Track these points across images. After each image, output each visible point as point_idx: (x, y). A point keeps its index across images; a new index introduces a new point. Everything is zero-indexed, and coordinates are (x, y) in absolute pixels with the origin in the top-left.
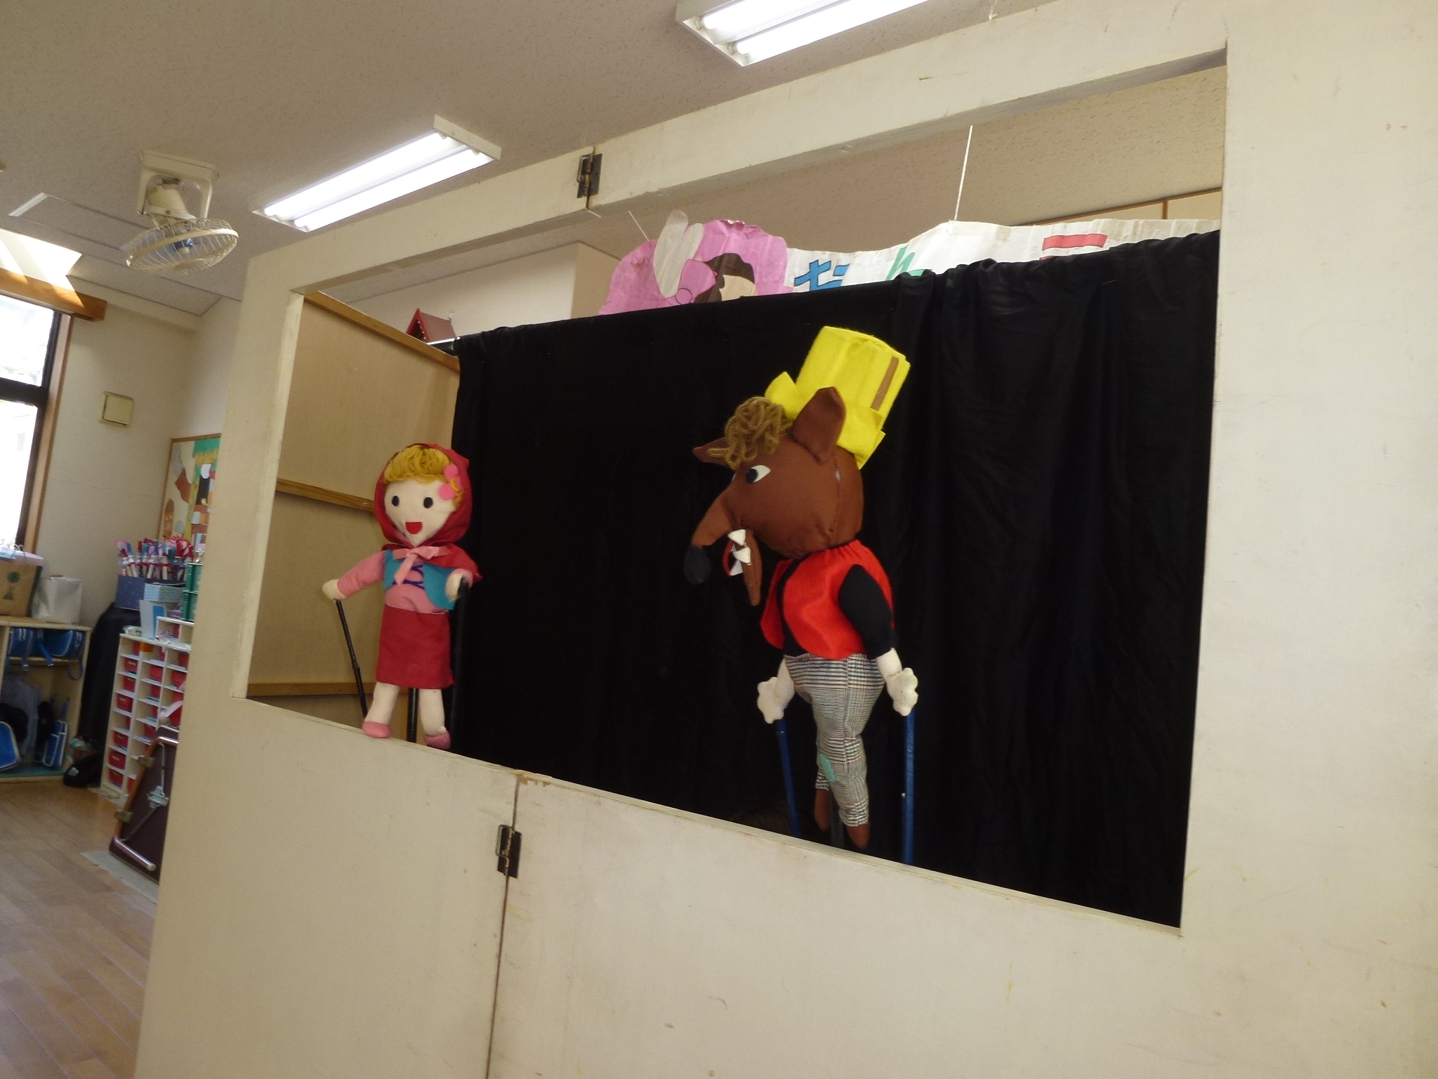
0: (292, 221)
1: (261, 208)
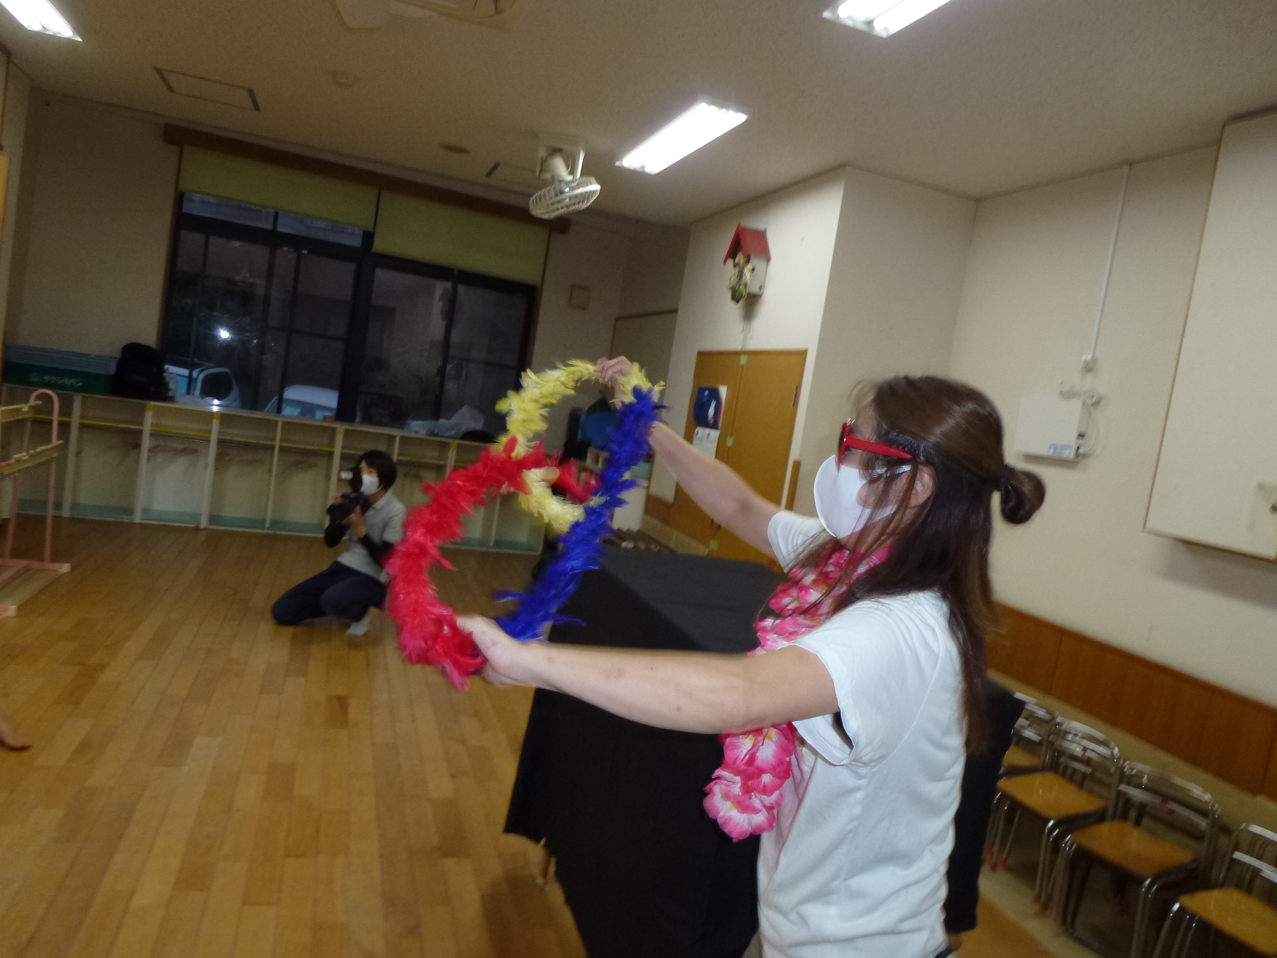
0: (642, 167)
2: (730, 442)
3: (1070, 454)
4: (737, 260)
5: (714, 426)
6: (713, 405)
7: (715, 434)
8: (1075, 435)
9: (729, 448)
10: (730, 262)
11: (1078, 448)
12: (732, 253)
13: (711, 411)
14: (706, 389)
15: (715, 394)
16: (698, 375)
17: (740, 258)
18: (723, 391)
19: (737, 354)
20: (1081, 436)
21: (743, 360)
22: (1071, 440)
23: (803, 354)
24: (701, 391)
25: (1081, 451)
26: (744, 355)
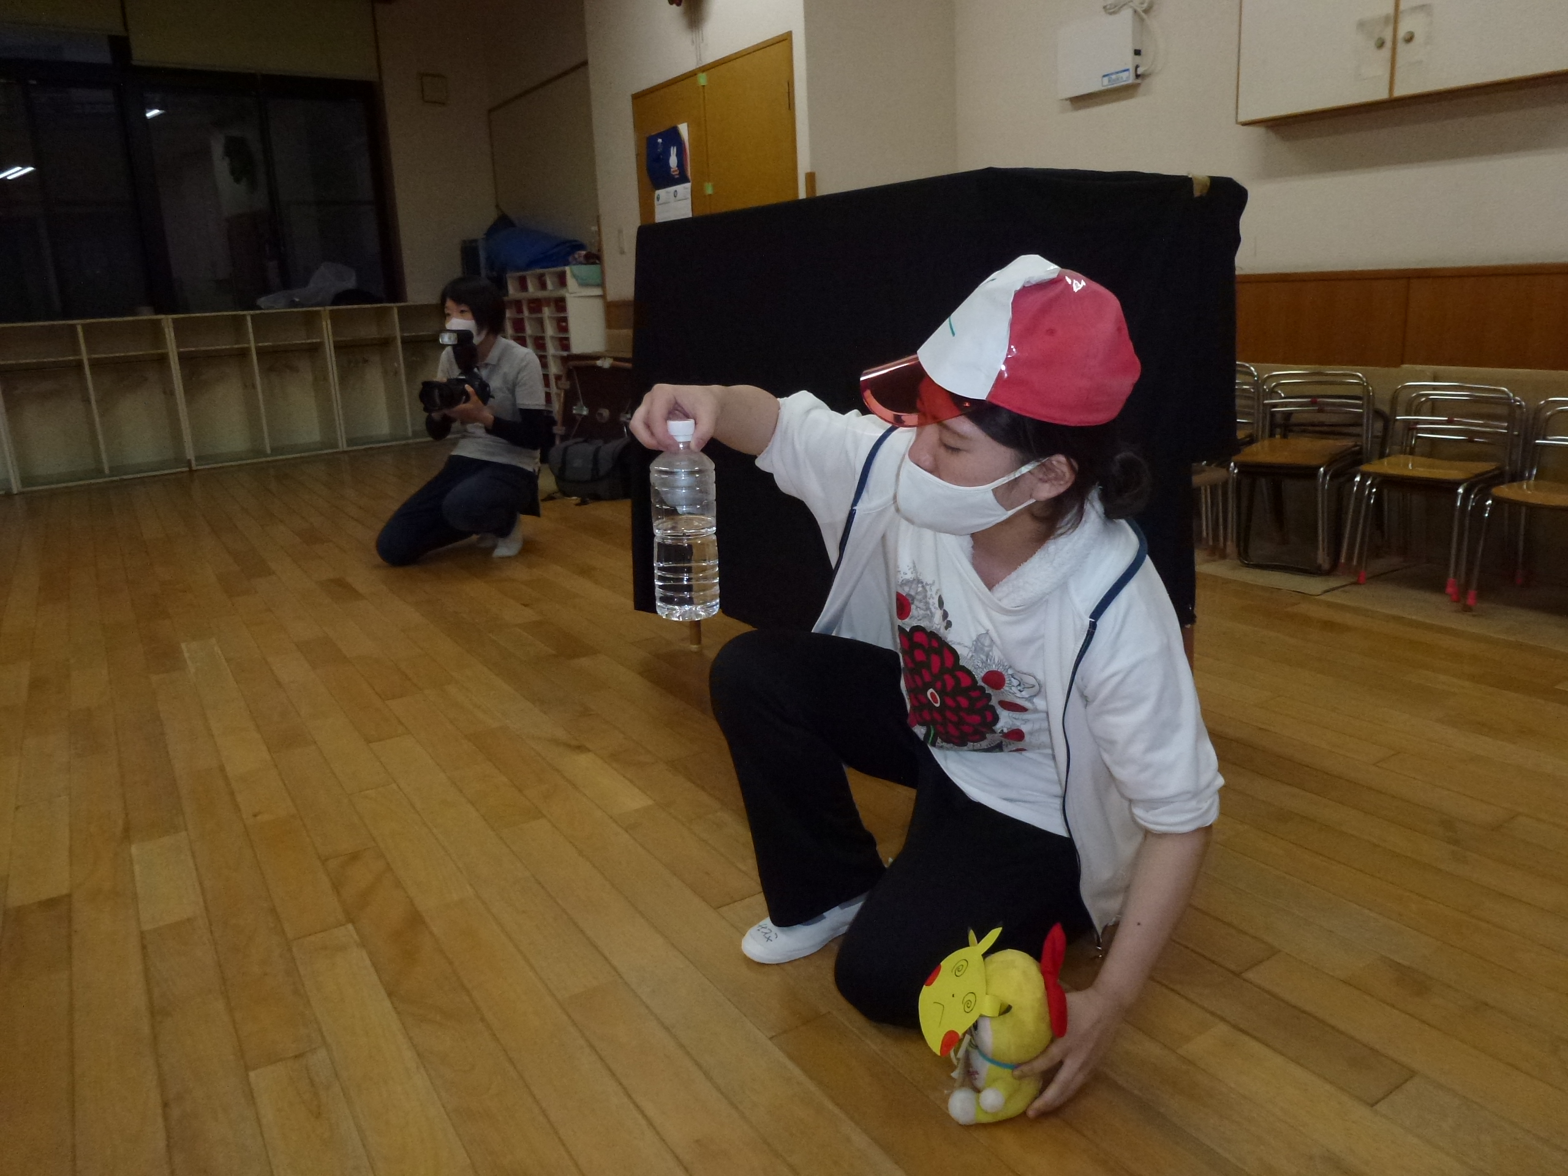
2: (709, 189)
3: (1128, 78)
5: (683, 179)
6: (673, 151)
7: (684, 189)
8: (1131, 53)
9: (710, 195)
11: (1137, 67)
13: (673, 161)
14: (659, 135)
15: (673, 137)
16: (638, 125)
18: (683, 129)
19: (692, 74)
20: (1137, 52)
21: (702, 79)
22: (1129, 60)
23: (786, 39)
24: (651, 141)
25: (1140, 71)
26: (703, 71)
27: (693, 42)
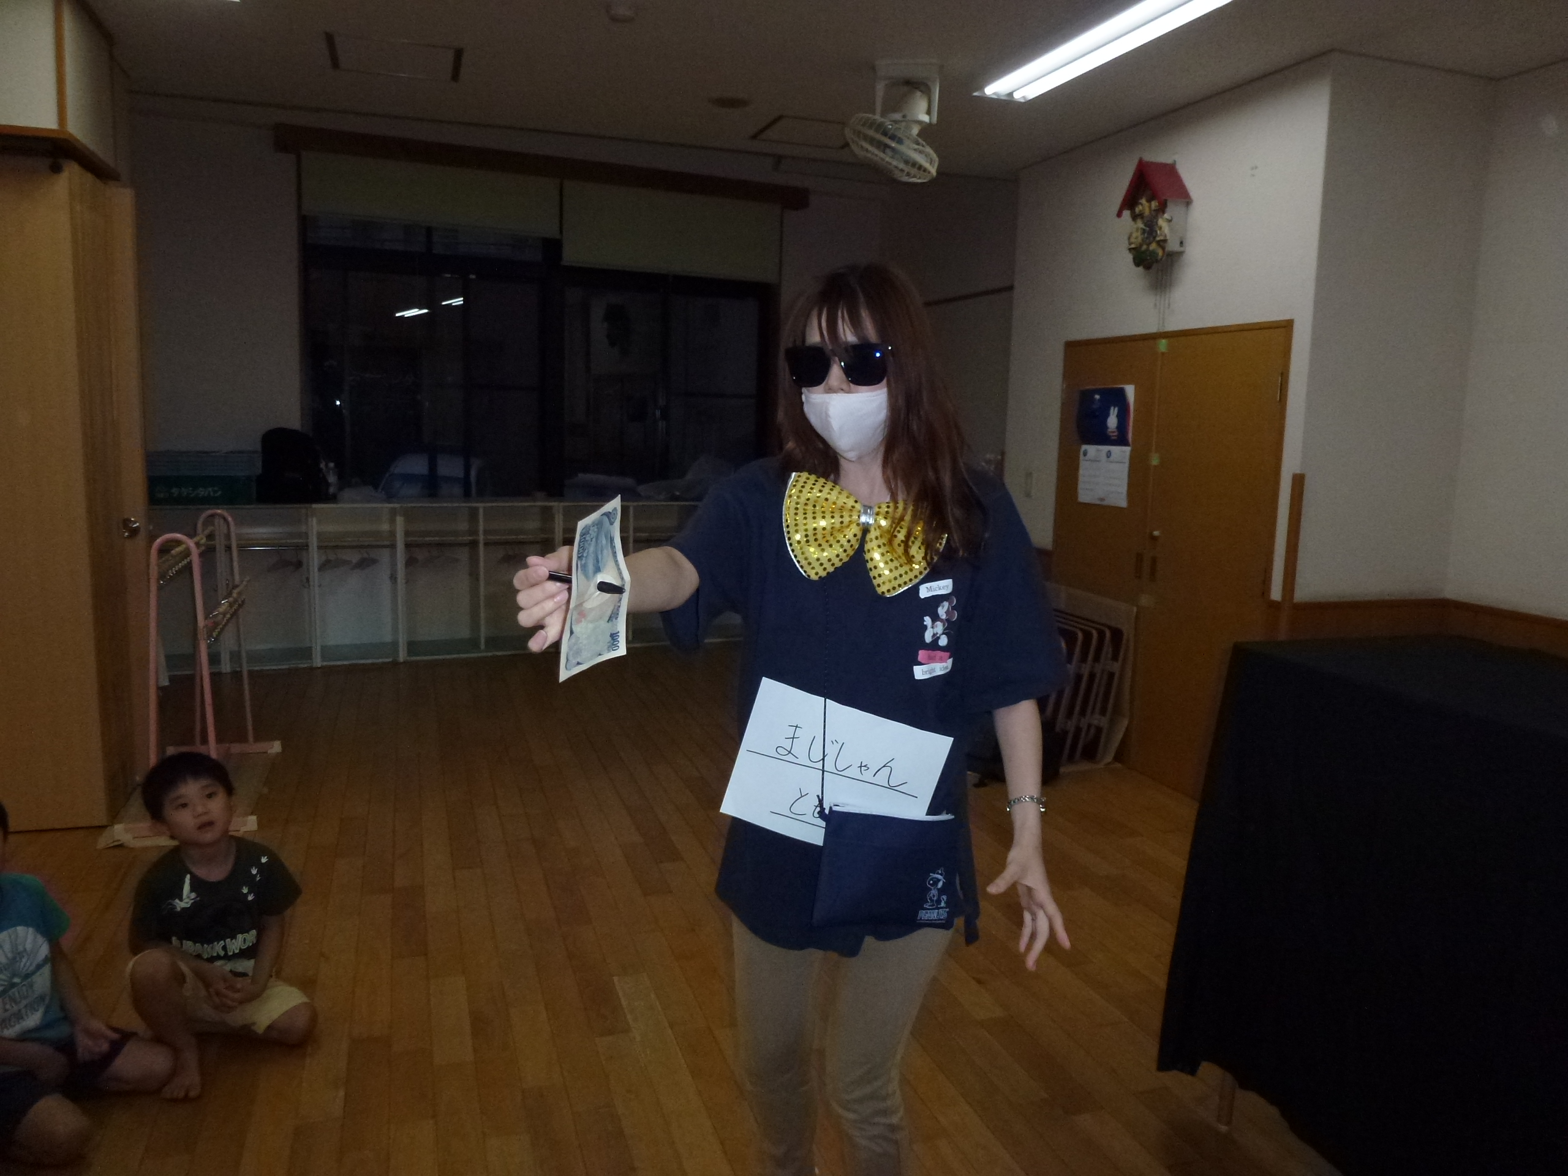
0: (1011, 94)
1: (981, 88)
2: (1153, 460)
4: (1138, 209)
5: (1122, 441)
6: (1114, 413)
7: (1121, 452)
9: (1154, 466)
10: (1127, 214)
12: (1130, 202)
13: (1112, 422)
14: (1097, 391)
15: (1115, 396)
16: (1069, 376)
17: (1145, 206)
18: (1130, 391)
21: (1163, 345)
23: (1287, 326)
24: (1086, 397)
26: (1164, 338)
27: (1155, 305)
